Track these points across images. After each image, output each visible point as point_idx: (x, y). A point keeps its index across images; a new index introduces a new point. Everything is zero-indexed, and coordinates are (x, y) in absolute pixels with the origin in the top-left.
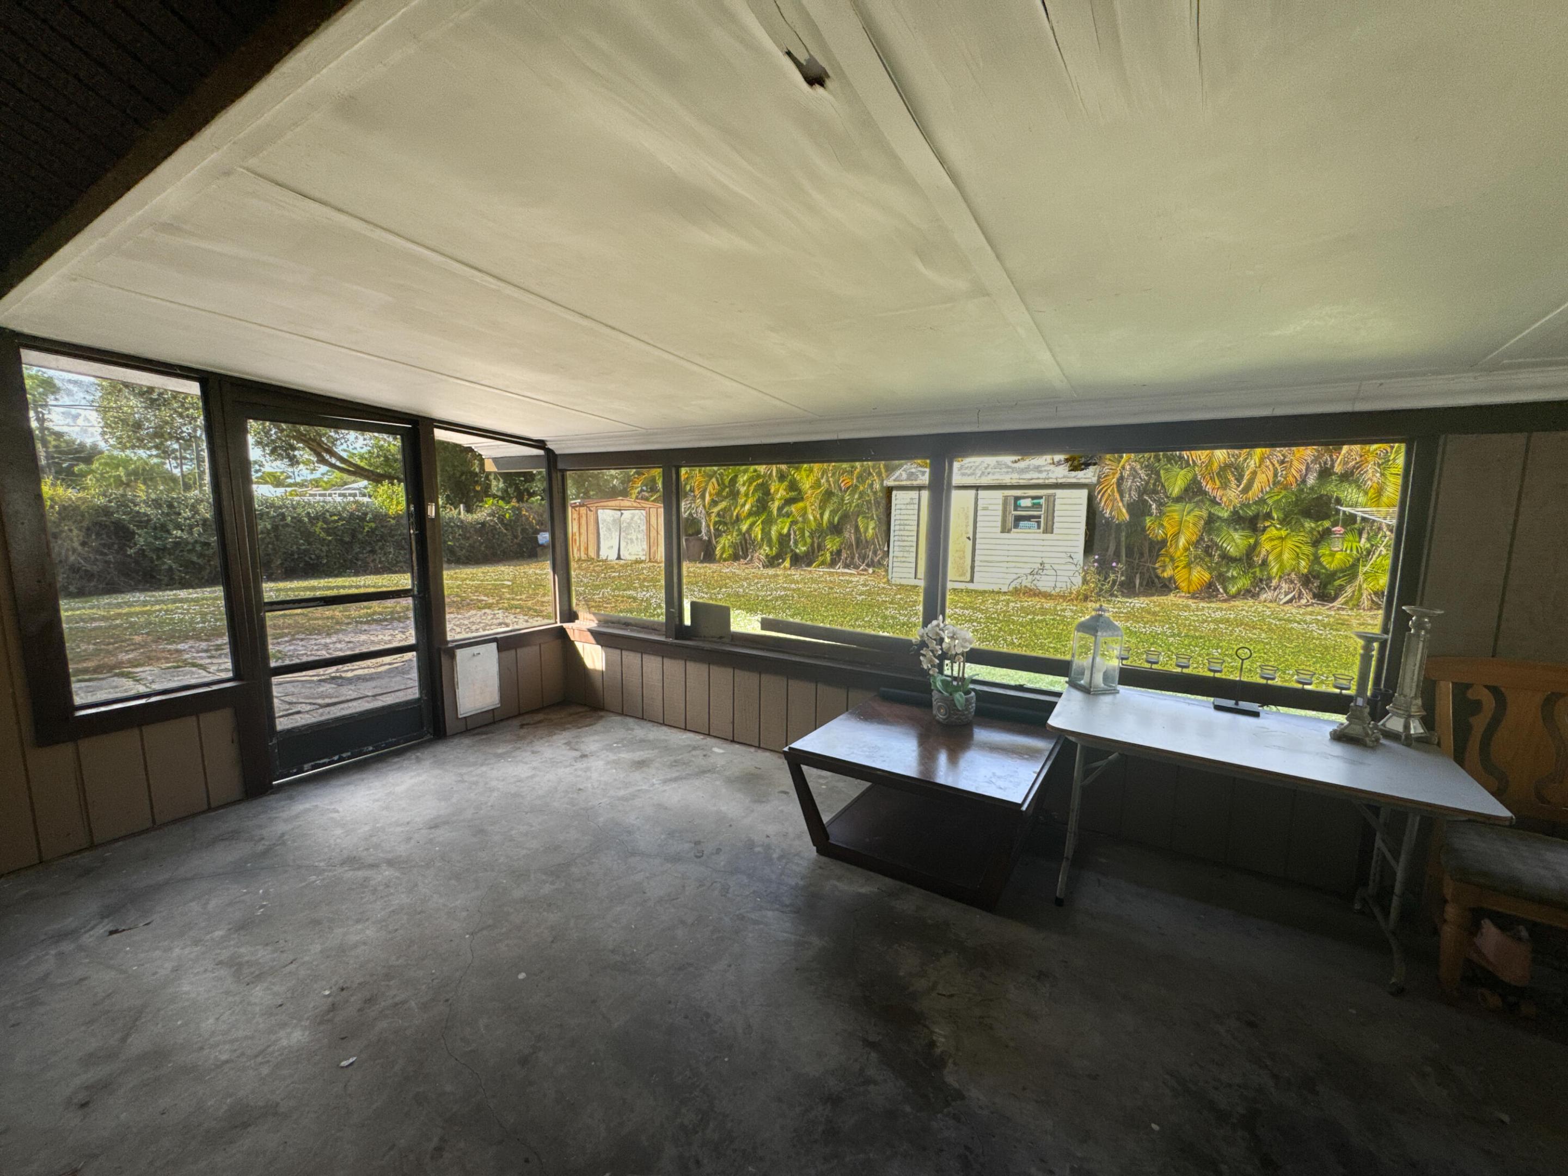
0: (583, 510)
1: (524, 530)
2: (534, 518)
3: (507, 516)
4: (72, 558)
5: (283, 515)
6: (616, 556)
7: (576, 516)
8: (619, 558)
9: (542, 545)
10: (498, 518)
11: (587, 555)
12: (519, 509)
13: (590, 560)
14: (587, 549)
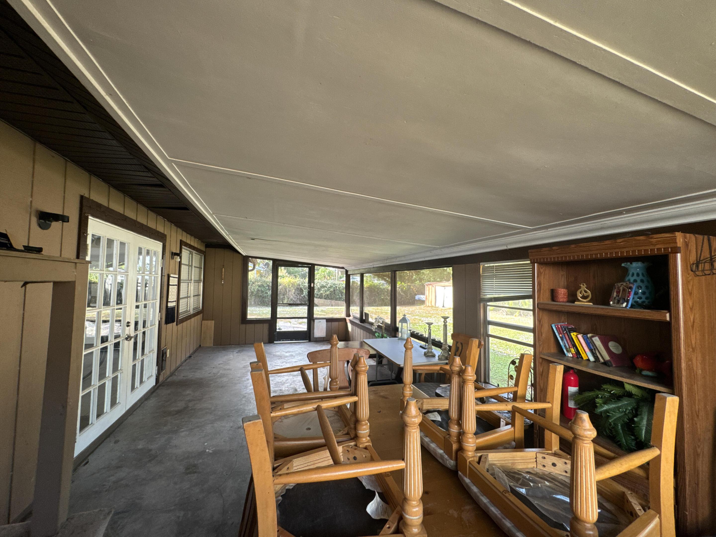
0: (430, 286)
1: (411, 294)
2: (415, 289)
3: (404, 288)
4: (291, 297)
5: (336, 287)
6: (442, 306)
7: (428, 289)
8: (443, 307)
9: (416, 300)
10: (401, 289)
11: (431, 304)
12: (410, 286)
13: (432, 306)
14: (431, 302)
